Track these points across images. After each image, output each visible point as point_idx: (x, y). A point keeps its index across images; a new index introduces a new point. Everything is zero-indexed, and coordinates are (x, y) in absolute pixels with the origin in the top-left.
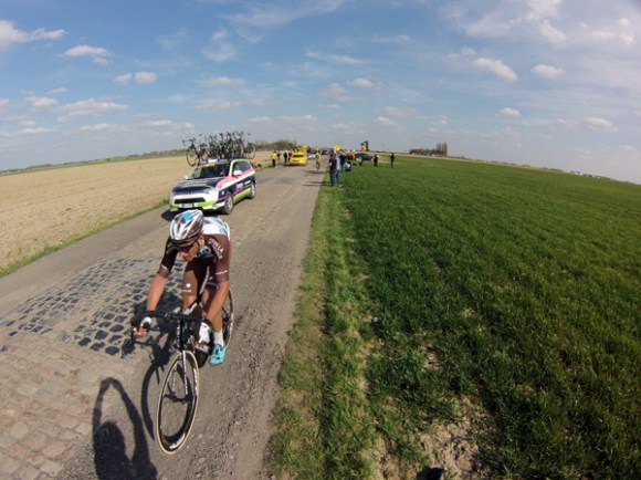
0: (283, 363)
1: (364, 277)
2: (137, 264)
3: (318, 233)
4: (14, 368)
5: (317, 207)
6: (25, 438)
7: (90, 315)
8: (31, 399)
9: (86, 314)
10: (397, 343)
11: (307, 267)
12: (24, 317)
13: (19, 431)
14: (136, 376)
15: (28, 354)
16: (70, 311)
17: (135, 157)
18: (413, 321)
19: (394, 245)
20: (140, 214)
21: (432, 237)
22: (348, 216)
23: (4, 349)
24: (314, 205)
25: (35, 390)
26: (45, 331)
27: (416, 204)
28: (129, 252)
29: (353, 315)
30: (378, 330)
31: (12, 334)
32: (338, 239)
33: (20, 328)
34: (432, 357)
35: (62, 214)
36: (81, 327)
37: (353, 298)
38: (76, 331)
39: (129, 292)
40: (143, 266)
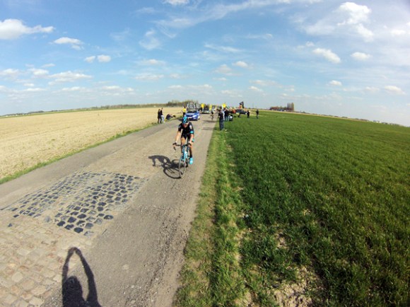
0: (187, 242)
1: (240, 189)
2: (96, 176)
3: (211, 160)
4: (16, 238)
5: (211, 144)
6: (21, 282)
7: (65, 207)
8: (26, 258)
9: (62, 206)
10: (260, 231)
11: (204, 181)
12: (23, 206)
13: (17, 278)
14: (93, 247)
15: (25, 230)
16: (52, 204)
17: (95, 109)
18: (270, 217)
19: (260, 169)
20: (98, 145)
21: (284, 164)
22: (230, 150)
23: (10, 225)
24: (209, 142)
25: (29, 252)
26: (37, 216)
27: (274, 142)
28: (90, 168)
29: (233, 213)
30: (248, 222)
31: (15, 216)
32: (224, 164)
33: (21, 213)
34: (282, 240)
35: (49, 143)
36: (59, 214)
37: (233, 202)
38: (56, 216)
39: (91, 194)
40: (100, 178)
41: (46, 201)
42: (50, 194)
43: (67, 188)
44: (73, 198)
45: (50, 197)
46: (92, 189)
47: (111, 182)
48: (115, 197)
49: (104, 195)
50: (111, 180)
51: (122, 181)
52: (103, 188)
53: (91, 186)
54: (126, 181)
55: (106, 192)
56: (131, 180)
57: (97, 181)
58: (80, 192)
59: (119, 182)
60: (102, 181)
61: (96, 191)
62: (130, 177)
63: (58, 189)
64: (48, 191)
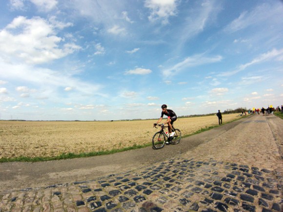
39: (209, 198)
40: (210, 167)
41: (132, 193)
42: (140, 182)
44: (177, 201)
45: (139, 189)
46: (207, 186)
50: (230, 172)
51: (249, 176)
52: (224, 186)
53: (202, 180)
54: (254, 175)
55: (235, 195)
56: (260, 173)
57: (209, 173)
58: (187, 189)
59: (244, 176)
60: (217, 174)
61: (217, 193)
62: (254, 169)
63: (152, 177)
64: (139, 177)
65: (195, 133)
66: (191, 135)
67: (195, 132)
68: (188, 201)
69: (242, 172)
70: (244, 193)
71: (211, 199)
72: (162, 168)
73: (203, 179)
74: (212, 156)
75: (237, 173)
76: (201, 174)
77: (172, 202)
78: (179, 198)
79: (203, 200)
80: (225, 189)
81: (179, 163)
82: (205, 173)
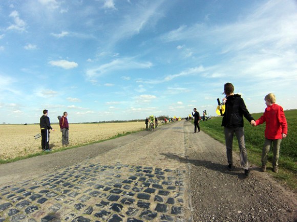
2: (108, 170)
28: (98, 160)
39: (106, 200)
40: (113, 171)
43: (65, 185)
46: (106, 189)
47: (134, 178)
48: (153, 206)
49: (131, 201)
50: (133, 174)
51: (150, 176)
52: (124, 188)
53: (103, 184)
54: (155, 175)
55: (133, 195)
56: (162, 173)
57: (112, 177)
58: (85, 194)
59: (147, 177)
60: (119, 177)
61: (115, 194)
62: (158, 170)
63: (51, 184)
64: (38, 185)
65: (111, 139)
66: (106, 140)
67: (111, 137)
68: (83, 206)
69: (145, 173)
70: (142, 192)
71: (108, 201)
72: (64, 174)
73: (104, 182)
74: (119, 160)
75: (139, 175)
76: (103, 178)
77: (66, 208)
78: (75, 203)
79: (99, 203)
80: (125, 190)
81: (84, 168)
82: (107, 176)
